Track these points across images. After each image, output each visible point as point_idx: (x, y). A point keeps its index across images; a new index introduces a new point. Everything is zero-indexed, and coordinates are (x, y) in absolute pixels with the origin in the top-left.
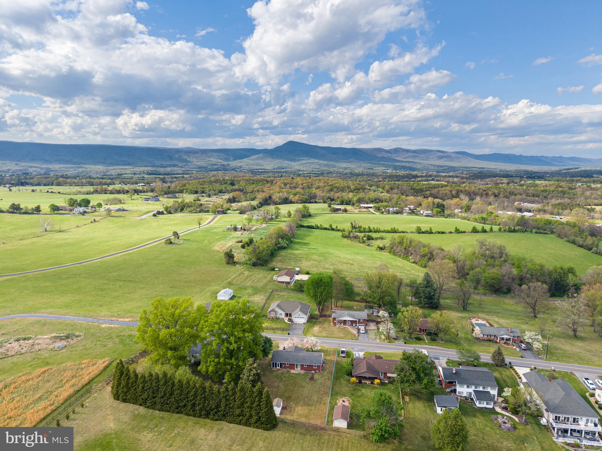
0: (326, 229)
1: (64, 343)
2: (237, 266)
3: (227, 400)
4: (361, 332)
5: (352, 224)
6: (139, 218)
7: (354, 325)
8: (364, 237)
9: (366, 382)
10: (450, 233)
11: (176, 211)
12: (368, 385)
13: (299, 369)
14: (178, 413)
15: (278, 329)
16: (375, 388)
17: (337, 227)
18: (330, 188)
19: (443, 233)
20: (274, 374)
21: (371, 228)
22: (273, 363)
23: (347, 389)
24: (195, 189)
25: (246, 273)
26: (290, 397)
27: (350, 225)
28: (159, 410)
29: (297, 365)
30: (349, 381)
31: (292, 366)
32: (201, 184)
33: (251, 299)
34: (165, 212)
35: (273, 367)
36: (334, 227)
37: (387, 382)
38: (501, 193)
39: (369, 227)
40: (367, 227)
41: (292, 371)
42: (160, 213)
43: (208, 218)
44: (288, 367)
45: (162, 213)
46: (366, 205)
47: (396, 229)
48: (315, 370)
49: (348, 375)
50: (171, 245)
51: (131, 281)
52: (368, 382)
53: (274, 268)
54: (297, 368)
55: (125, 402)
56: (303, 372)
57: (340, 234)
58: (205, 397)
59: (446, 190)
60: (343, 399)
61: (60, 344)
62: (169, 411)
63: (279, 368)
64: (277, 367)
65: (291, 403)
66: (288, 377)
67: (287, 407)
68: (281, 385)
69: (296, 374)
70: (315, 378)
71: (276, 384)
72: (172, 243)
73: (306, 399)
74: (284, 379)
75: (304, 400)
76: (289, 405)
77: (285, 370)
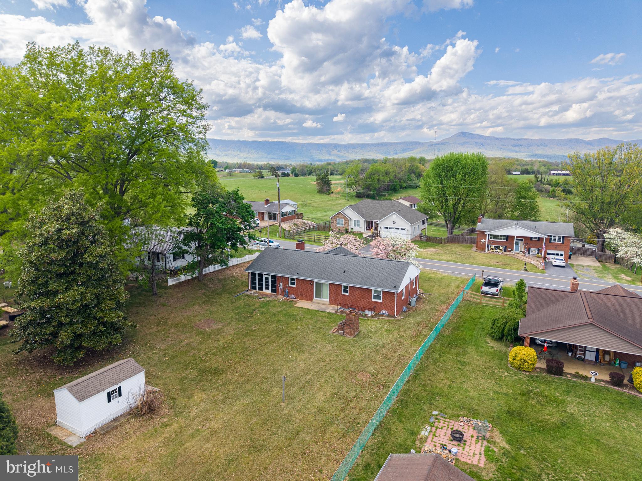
2: (333, 195)
5: (536, 177)
7: (534, 251)
8: (557, 190)
9: (582, 373)
12: (597, 388)
13: (326, 299)
20: (241, 303)
22: (253, 276)
23: (487, 384)
26: (217, 372)
29: (319, 285)
30: (503, 357)
31: (306, 290)
35: (254, 288)
40: (562, 180)
41: (303, 304)
44: (291, 290)
48: (375, 308)
49: (500, 338)
52: (596, 375)
54: (319, 295)
56: (332, 309)
60: (457, 426)
63: (269, 291)
64: (265, 291)
65: (198, 396)
66: (274, 315)
67: (165, 408)
68: (230, 330)
69: (308, 311)
70: (363, 328)
71: (217, 326)
72: (262, 177)
73: (275, 391)
74: (258, 316)
75: (266, 393)
76: (182, 402)
77: (282, 298)
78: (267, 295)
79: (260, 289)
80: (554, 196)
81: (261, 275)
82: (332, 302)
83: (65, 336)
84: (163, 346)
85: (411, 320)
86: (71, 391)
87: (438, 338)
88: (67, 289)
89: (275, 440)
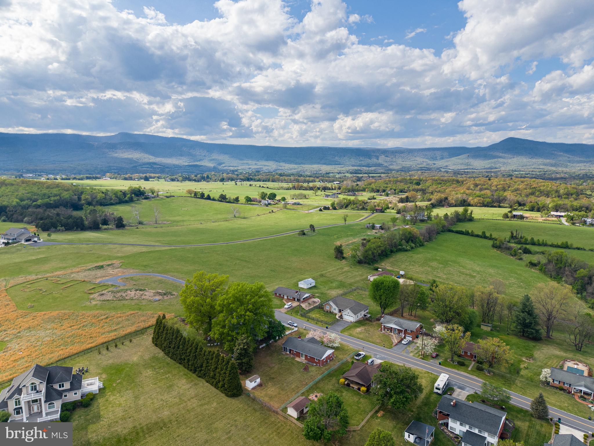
0: (477, 236)
1: (161, 297)
2: (344, 260)
4: (403, 342)
5: (512, 233)
6: (307, 212)
7: (401, 334)
8: (520, 249)
9: (354, 386)
11: (341, 208)
12: (354, 390)
15: (322, 322)
16: (358, 394)
17: (491, 235)
18: (530, 191)
20: (280, 357)
21: (536, 240)
22: (284, 347)
23: (331, 387)
25: (346, 269)
26: (273, 378)
27: (510, 234)
28: (171, 358)
29: (302, 354)
30: (339, 381)
31: (298, 355)
33: (328, 292)
34: (331, 208)
35: (284, 351)
36: (488, 235)
39: (532, 239)
40: (529, 238)
41: (297, 359)
42: (326, 208)
43: (363, 216)
44: (295, 354)
45: (328, 209)
46: (558, 214)
48: (316, 363)
50: (305, 237)
51: (246, 261)
52: (356, 387)
53: (378, 268)
54: (302, 357)
55: (157, 346)
57: (491, 243)
60: (318, 395)
61: (158, 298)
63: (289, 353)
65: (270, 383)
66: (288, 363)
67: (264, 385)
68: (276, 367)
69: (298, 362)
70: (310, 369)
71: (274, 365)
72: (304, 234)
73: (285, 384)
74: (284, 363)
75: (283, 384)
76: (267, 384)
77: (292, 356)
78: (287, 354)
79: (286, 351)
80: (515, 255)
81: (286, 348)
82: (305, 359)
83: (244, 368)
84: (261, 370)
85: (324, 368)
86: (249, 380)
87: (328, 374)
88: (244, 358)
89: (283, 393)
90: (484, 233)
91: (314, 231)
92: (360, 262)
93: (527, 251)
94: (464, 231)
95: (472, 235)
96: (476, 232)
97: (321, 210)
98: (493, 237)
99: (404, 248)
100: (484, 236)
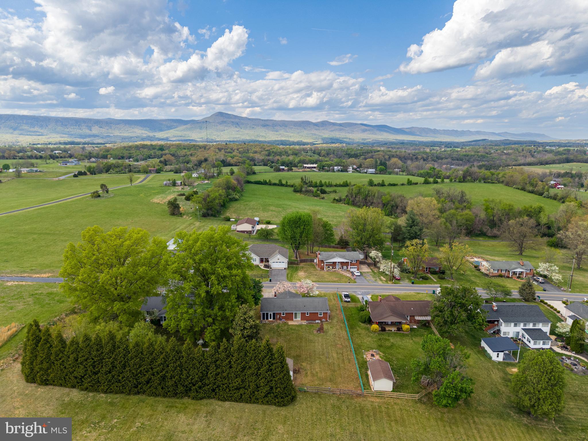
0: (275, 184)
2: (185, 216)
3: (217, 367)
5: (302, 179)
6: (57, 179)
7: (345, 267)
8: (318, 191)
9: (390, 329)
10: (403, 185)
11: (100, 172)
12: (395, 333)
13: (299, 319)
14: (138, 393)
15: (254, 276)
16: (404, 335)
17: (287, 182)
18: (267, 152)
19: (394, 185)
20: (267, 328)
21: (323, 182)
22: (264, 314)
23: (370, 339)
24: (121, 155)
25: (197, 224)
26: (298, 356)
27: (300, 180)
28: (106, 392)
29: (296, 314)
30: (368, 329)
31: (290, 316)
32: (127, 150)
34: (88, 173)
35: (264, 319)
36: (284, 182)
37: (415, 327)
38: (430, 157)
39: (321, 181)
40: (318, 182)
41: (290, 323)
43: (139, 178)
44: (283, 318)
45: (85, 174)
46: (309, 166)
47: (348, 182)
48: (319, 319)
49: (364, 322)
50: (99, 198)
52: (394, 329)
53: (230, 219)
54: (296, 317)
56: (304, 323)
57: (292, 189)
58: (181, 366)
59: (379, 155)
60: (371, 353)
62: (122, 392)
63: (272, 319)
64: (269, 319)
66: (288, 331)
68: (281, 340)
69: (297, 326)
72: (99, 196)
73: (321, 357)
74: (282, 333)
77: (280, 322)
78: (271, 321)
79: (267, 319)
80: (317, 196)
81: (267, 314)
82: (302, 320)
85: (334, 321)
90: (280, 181)
91: (107, 192)
92: (205, 215)
93: (324, 192)
94: (262, 181)
95: (270, 184)
96: (273, 181)
97: (75, 176)
98: (288, 184)
99: (234, 198)
100: (281, 184)
